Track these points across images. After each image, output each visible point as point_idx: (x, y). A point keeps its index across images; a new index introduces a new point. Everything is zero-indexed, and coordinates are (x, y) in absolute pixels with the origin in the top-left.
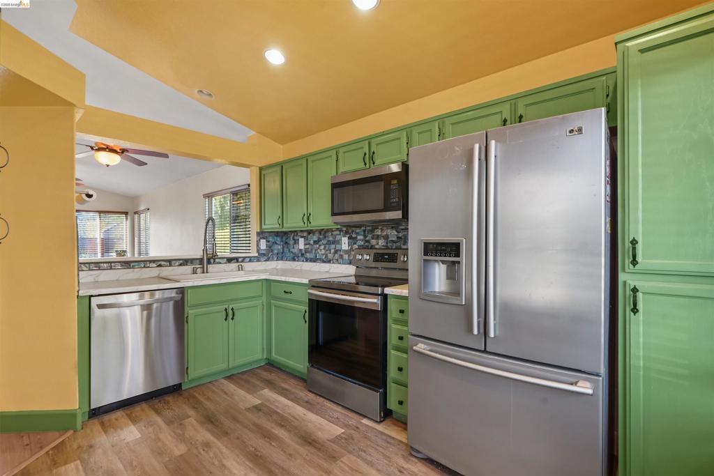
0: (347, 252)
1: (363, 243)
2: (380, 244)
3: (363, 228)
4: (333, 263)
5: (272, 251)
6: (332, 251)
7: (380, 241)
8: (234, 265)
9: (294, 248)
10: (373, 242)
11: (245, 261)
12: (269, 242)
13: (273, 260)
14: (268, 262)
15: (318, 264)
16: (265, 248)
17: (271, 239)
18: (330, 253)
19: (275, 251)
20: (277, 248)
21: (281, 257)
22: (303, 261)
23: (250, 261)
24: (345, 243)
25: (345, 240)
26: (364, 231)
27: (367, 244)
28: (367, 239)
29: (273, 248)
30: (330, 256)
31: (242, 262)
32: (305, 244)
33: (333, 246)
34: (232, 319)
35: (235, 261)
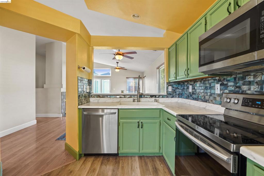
0: (219, 95)
1: (233, 89)
2: (252, 89)
3: (233, 76)
4: (209, 102)
5: (176, 92)
6: (209, 94)
7: (252, 88)
8: (153, 99)
9: (187, 91)
10: (245, 88)
11: (159, 97)
12: (173, 87)
13: (176, 97)
14: (172, 99)
15: (199, 102)
16: (171, 91)
17: (175, 86)
18: (207, 95)
19: (178, 93)
20: (178, 91)
21: (180, 96)
22: (191, 99)
23: (163, 97)
24: (218, 88)
25: (218, 86)
26: (235, 79)
27: (237, 89)
28: (237, 85)
29: (176, 91)
30: (207, 97)
31: (158, 97)
32: (193, 89)
33: (209, 91)
34: (142, 128)
35: (155, 97)
